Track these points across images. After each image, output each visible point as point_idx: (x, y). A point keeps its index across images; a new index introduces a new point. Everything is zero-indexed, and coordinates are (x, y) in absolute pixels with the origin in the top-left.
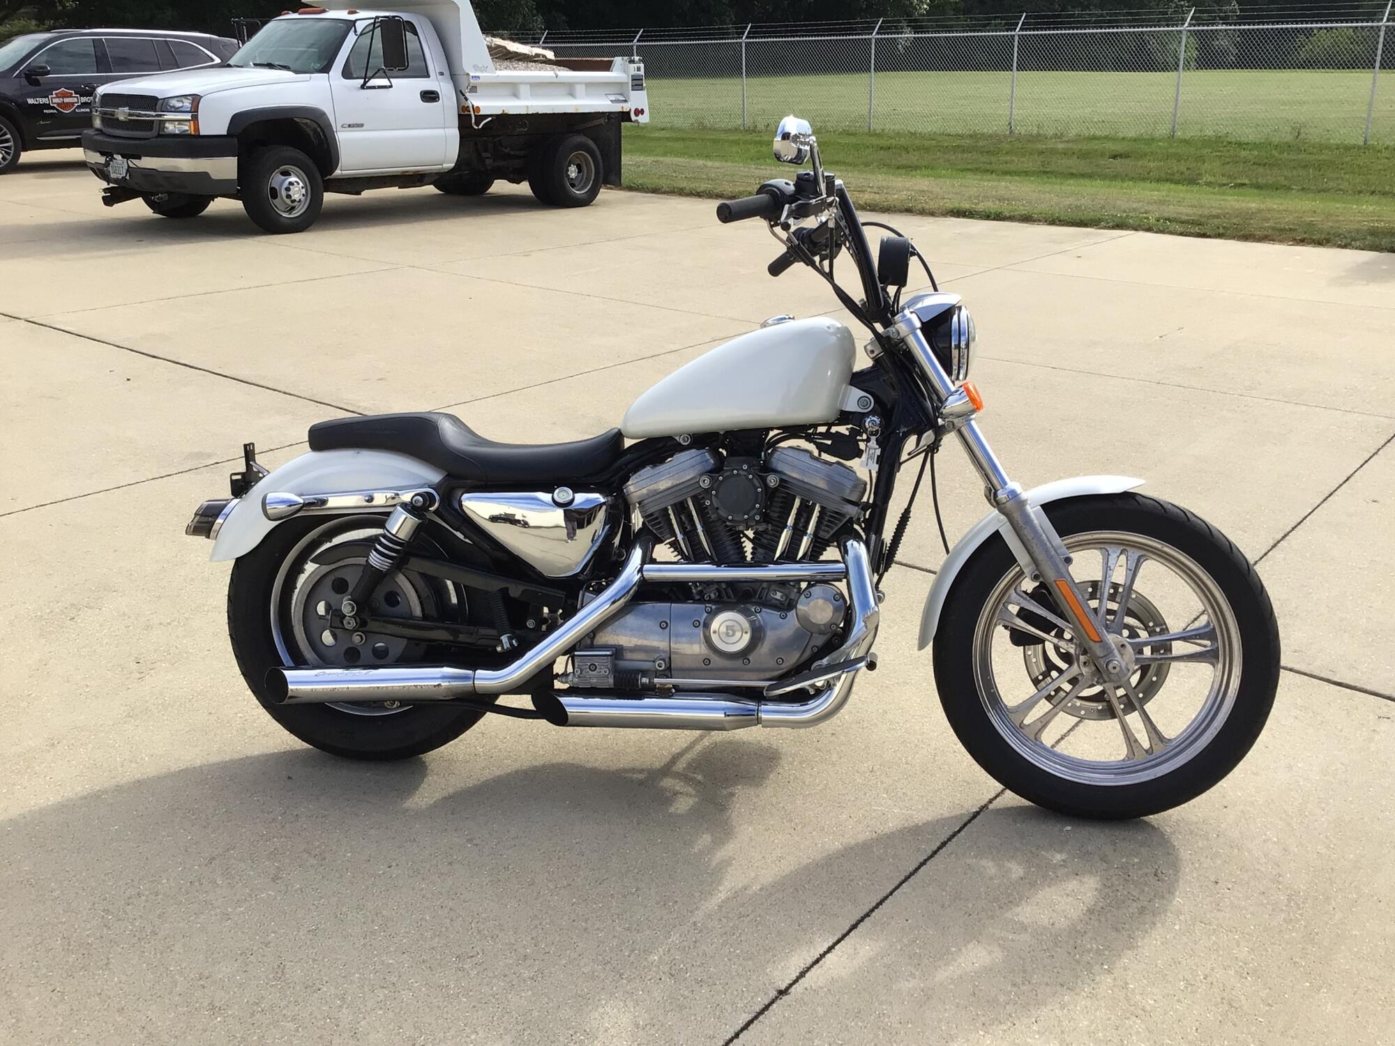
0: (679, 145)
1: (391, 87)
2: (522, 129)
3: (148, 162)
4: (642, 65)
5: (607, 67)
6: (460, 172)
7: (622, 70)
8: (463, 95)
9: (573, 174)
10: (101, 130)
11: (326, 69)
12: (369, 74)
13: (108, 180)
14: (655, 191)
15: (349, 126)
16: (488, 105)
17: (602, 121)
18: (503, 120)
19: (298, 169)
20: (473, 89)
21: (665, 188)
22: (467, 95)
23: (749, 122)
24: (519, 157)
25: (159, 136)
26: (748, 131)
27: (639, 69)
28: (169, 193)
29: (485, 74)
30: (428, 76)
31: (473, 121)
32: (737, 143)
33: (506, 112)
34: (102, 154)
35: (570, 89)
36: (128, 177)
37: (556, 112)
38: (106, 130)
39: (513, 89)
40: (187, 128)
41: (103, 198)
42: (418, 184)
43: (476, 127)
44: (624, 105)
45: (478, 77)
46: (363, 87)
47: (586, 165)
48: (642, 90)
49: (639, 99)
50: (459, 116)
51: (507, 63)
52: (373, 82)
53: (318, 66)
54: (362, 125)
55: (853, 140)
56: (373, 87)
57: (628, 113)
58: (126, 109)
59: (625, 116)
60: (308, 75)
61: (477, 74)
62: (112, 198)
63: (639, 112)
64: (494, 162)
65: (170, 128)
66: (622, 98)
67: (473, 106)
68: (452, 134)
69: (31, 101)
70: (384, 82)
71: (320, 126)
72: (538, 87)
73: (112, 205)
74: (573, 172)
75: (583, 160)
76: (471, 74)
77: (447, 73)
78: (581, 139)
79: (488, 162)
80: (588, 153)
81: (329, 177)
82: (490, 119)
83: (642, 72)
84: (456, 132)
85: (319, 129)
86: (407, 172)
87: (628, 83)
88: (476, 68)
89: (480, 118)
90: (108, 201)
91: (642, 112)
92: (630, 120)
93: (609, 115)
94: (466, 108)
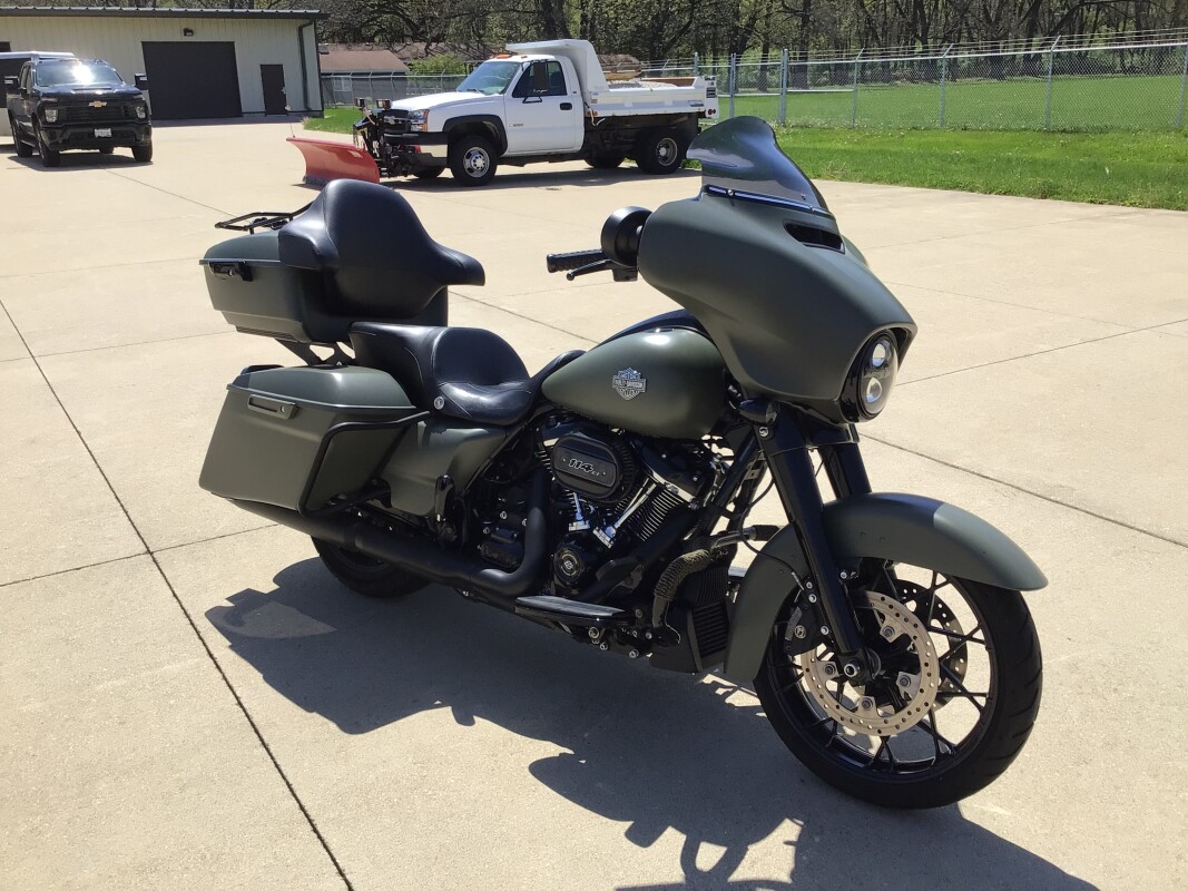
1: (542, 101)
2: (628, 125)
4: (715, 81)
5: (690, 82)
6: (593, 151)
7: (700, 84)
8: (587, 105)
9: (663, 152)
11: (502, 93)
12: (527, 95)
15: (515, 126)
16: (603, 111)
17: (685, 118)
18: (613, 121)
20: (594, 101)
22: (590, 104)
24: (629, 143)
25: (408, 133)
27: (713, 84)
30: (566, 94)
31: (593, 121)
33: (615, 115)
40: (422, 128)
42: (561, 160)
43: (594, 124)
44: (701, 107)
46: (524, 102)
47: (671, 145)
48: (715, 97)
49: (711, 104)
50: (585, 118)
52: (529, 99)
53: (499, 90)
54: (522, 125)
56: (531, 102)
57: (704, 113)
59: (701, 115)
60: (492, 96)
61: (597, 92)
63: (710, 112)
65: (415, 128)
66: (700, 103)
67: (593, 112)
68: (580, 129)
70: (537, 99)
71: (497, 125)
76: (593, 92)
77: (579, 92)
79: (608, 146)
81: (501, 155)
82: (604, 119)
83: (715, 85)
85: (496, 128)
87: (704, 93)
88: (596, 88)
89: (597, 119)
91: (714, 111)
92: (705, 117)
93: (690, 114)
94: (589, 113)
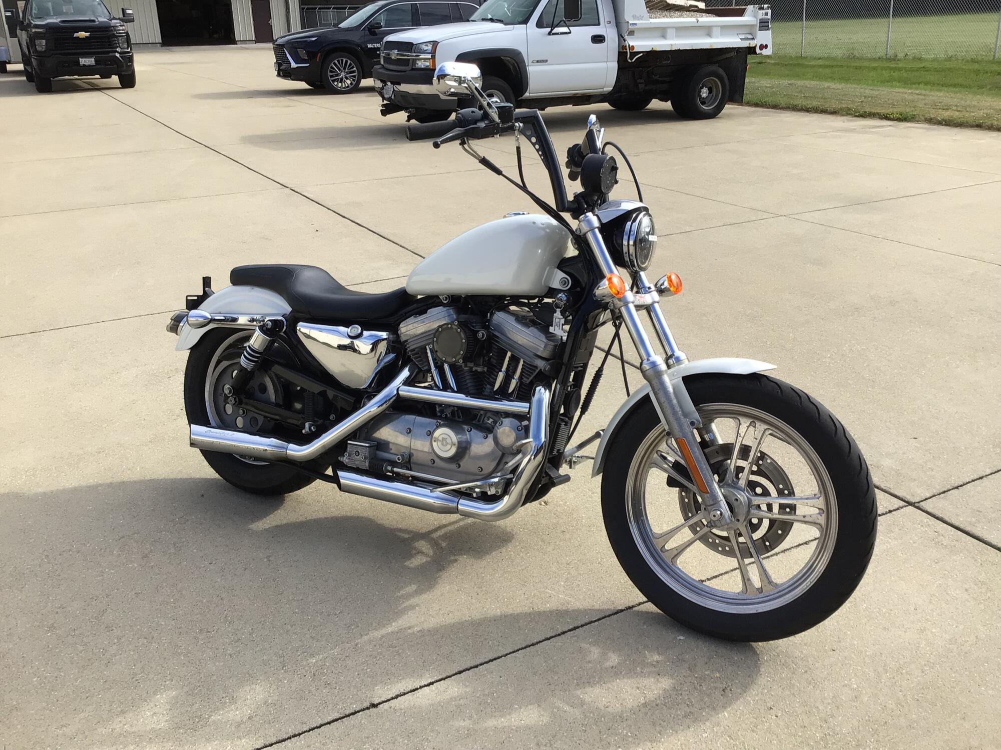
0: (828, 71)
1: (570, 33)
2: (666, 62)
3: (405, 88)
4: (770, 11)
5: (741, 13)
6: (620, 94)
7: (752, 15)
8: (623, 37)
9: (704, 95)
10: (383, 65)
11: (525, 21)
12: (554, 25)
13: (384, 98)
14: (775, 107)
15: (537, 62)
16: (640, 44)
17: (733, 54)
18: (652, 55)
19: (499, 93)
20: (631, 33)
21: (783, 105)
22: (626, 37)
23: (891, 53)
24: (663, 82)
25: (413, 69)
26: (889, 60)
27: (766, 14)
28: (417, 109)
29: (641, 22)
30: (599, 24)
31: (628, 56)
32: (875, 69)
33: (654, 49)
34: (382, 81)
35: (708, 31)
36: (393, 97)
37: (694, 48)
38: (387, 66)
39: (662, 32)
40: (428, 64)
41: (381, 110)
42: (587, 103)
43: (630, 61)
44: (751, 42)
45: (635, 24)
46: (549, 34)
47: (716, 89)
48: (768, 30)
49: (764, 37)
50: (619, 52)
51: (666, 13)
52: (556, 30)
53: (521, 19)
54: (546, 61)
55: (976, 66)
56: (557, 34)
57: (754, 48)
58: (396, 51)
59: (751, 50)
60: (513, 26)
61: (635, 22)
62: (387, 110)
63: (762, 47)
64: (645, 86)
65: (421, 64)
66: (750, 37)
67: (629, 45)
68: (613, 66)
69: (370, 46)
70: (565, 29)
71: (517, 63)
72: (682, 30)
73: (385, 116)
74: (704, 93)
75: (714, 84)
76: (630, 22)
77: (613, 21)
78: (714, 68)
79: (641, 86)
80: (719, 79)
81: (520, 98)
82: (641, 54)
83: (769, 16)
84: (615, 65)
85: (516, 64)
86: (577, 94)
87: (756, 25)
88: (634, 17)
89: (633, 54)
90: (384, 113)
91: (766, 46)
92: (755, 53)
93: (738, 50)
94: (624, 47)
